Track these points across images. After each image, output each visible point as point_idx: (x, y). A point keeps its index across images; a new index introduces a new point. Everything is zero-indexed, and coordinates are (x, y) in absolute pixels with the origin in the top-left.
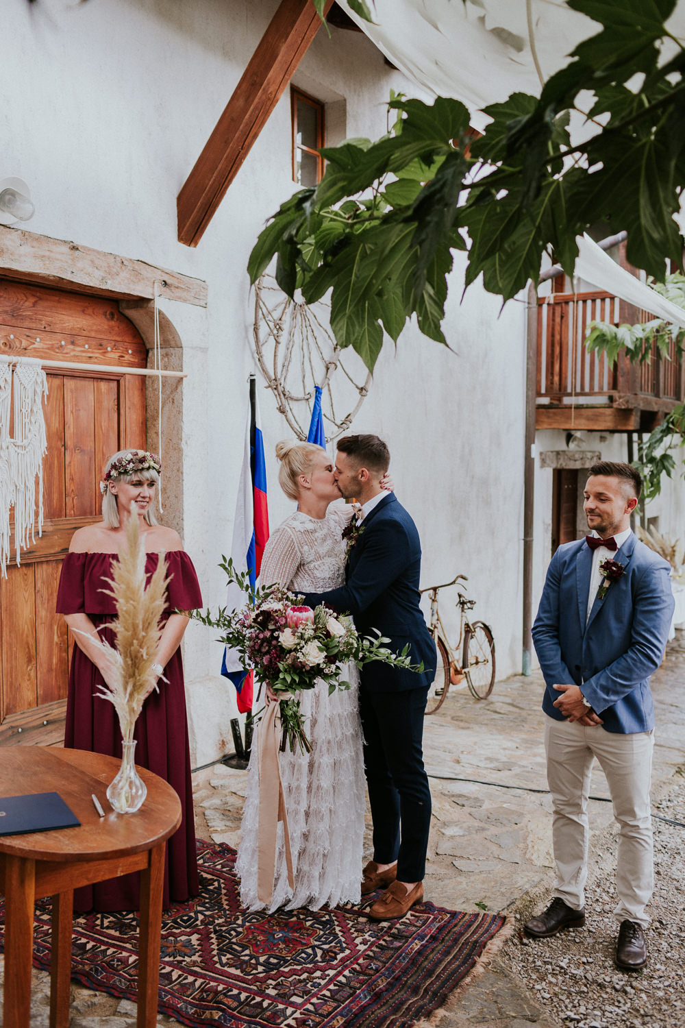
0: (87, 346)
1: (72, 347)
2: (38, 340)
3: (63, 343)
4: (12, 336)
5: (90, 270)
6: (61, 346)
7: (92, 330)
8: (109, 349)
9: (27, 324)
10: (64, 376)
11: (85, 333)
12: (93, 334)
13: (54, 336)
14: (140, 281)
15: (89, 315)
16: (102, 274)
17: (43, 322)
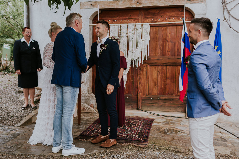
0: (173, 19)
1: (169, 19)
2: (160, 19)
3: (166, 19)
4: (153, 19)
5: (164, 2)
6: (166, 20)
7: (175, 15)
8: (181, 18)
9: (157, 16)
10: (167, 26)
11: (173, 16)
12: (175, 16)
13: (164, 18)
14: (180, 1)
15: (175, 12)
16: (168, 2)
17: (161, 15)
